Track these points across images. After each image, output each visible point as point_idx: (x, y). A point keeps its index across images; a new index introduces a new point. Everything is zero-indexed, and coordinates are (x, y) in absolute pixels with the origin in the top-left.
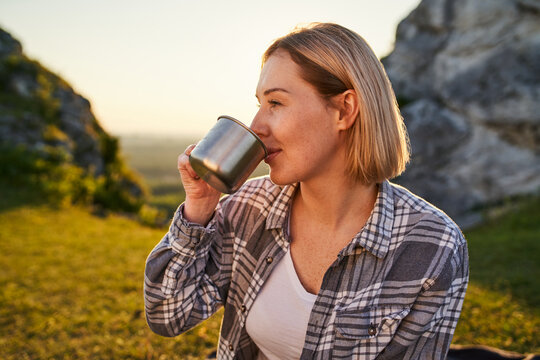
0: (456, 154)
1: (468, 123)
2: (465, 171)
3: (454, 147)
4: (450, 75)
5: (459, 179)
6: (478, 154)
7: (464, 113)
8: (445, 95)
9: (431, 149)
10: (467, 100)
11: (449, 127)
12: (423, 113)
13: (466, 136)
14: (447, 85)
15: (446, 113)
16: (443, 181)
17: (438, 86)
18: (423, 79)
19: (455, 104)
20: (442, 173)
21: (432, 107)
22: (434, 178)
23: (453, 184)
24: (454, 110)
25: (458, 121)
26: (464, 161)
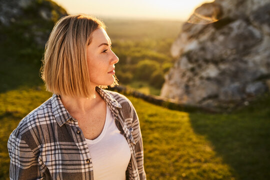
0: (254, 49)
1: (262, 34)
2: (258, 58)
3: (253, 46)
4: (255, 7)
5: (254, 62)
6: (265, 50)
7: (260, 29)
8: (251, 18)
9: (241, 46)
10: (262, 22)
11: (251, 35)
12: (239, 27)
13: (260, 41)
14: (253, 13)
15: (251, 28)
16: (246, 62)
17: (248, 13)
18: (241, 9)
19: (256, 24)
20: (246, 58)
21: (244, 24)
22: (242, 61)
23: (251, 65)
24: (255, 27)
25: (257, 33)
26: (257, 53)
